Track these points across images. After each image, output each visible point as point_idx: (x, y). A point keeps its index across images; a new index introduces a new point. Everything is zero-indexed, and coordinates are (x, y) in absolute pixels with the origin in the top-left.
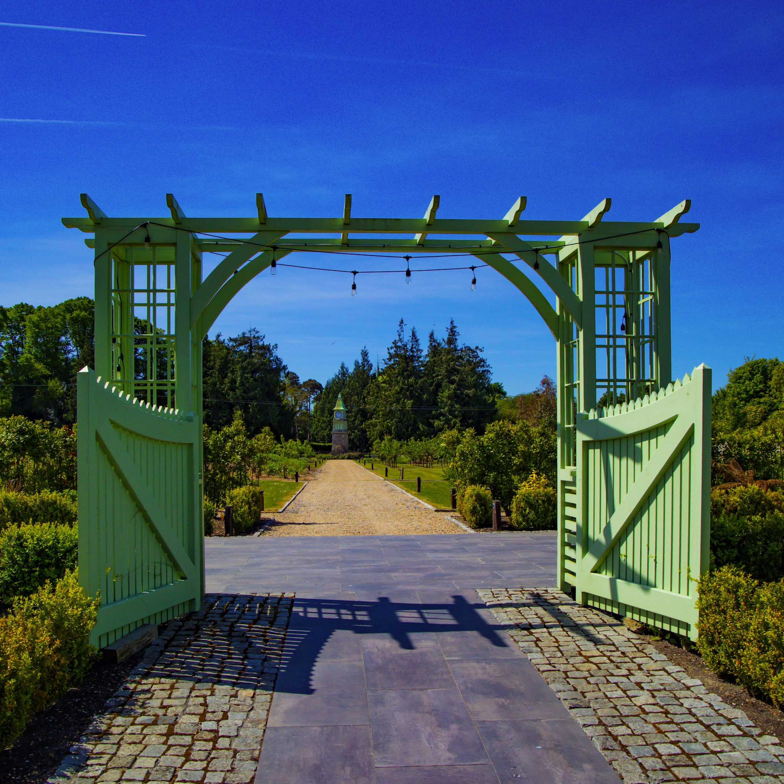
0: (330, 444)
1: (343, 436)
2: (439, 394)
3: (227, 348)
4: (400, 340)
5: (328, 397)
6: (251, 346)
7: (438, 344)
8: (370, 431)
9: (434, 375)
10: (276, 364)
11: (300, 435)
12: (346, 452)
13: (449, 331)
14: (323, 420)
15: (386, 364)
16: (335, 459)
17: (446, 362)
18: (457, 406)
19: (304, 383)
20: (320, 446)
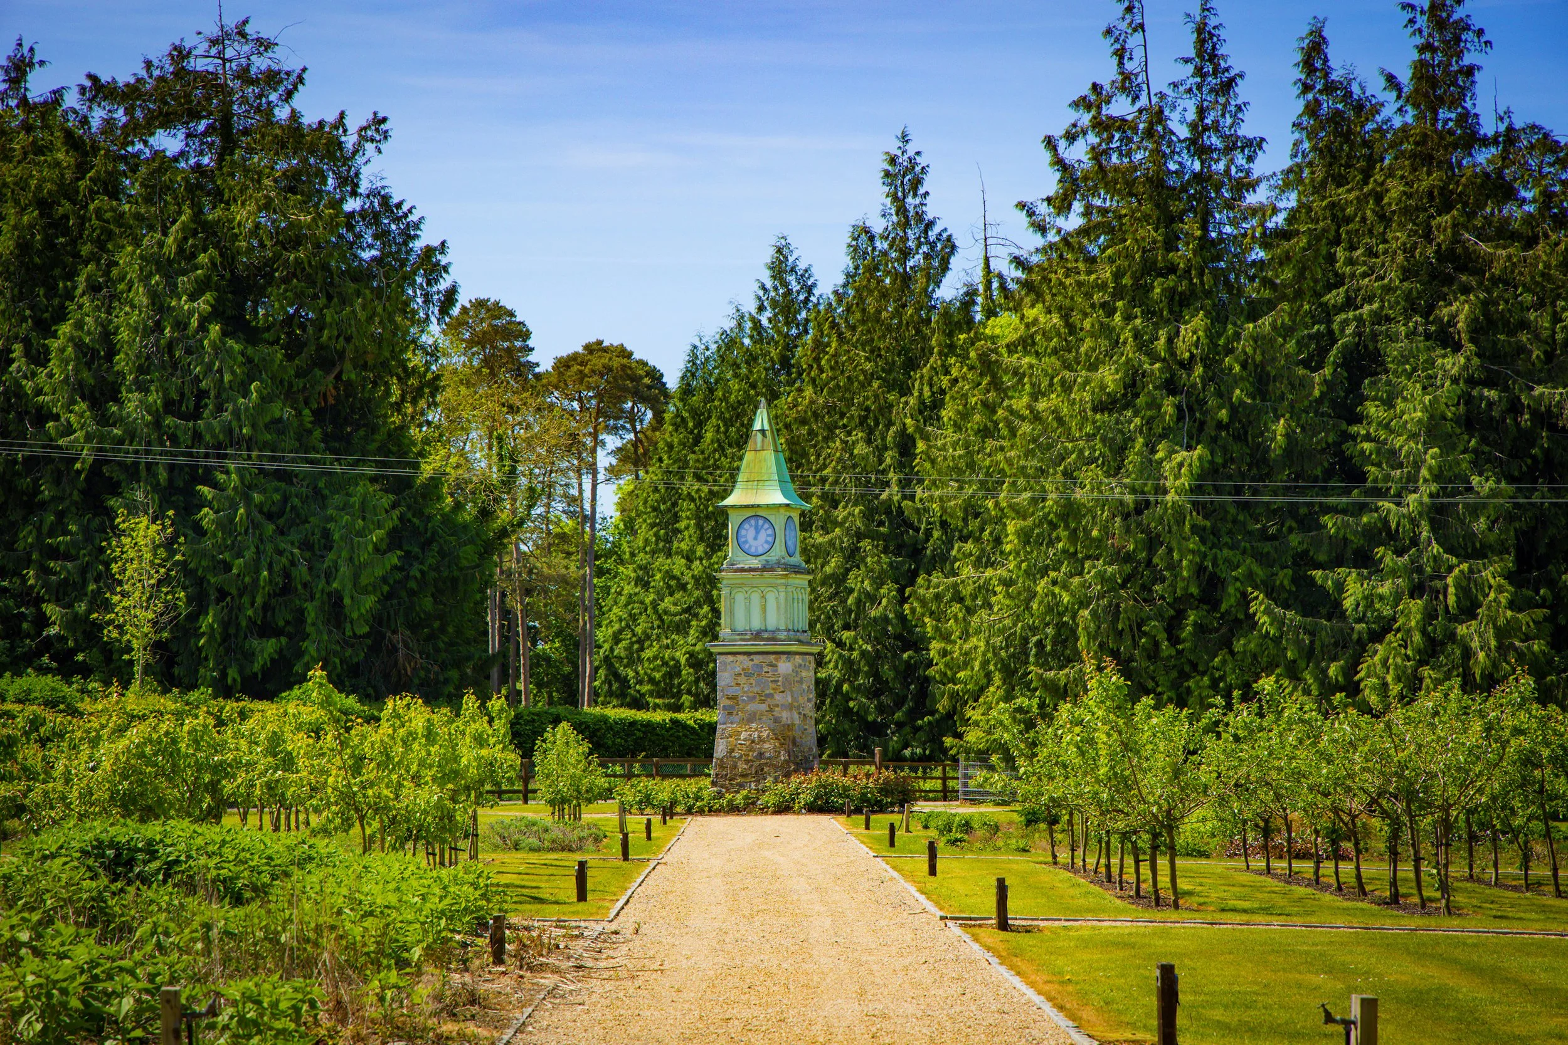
0: (704, 715)
1: (785, 667)
2: (1372, 409)
3: (72, 141)
4: (1128, 84)
5: (698, 439)
6: (224, 127)
7: (1359, 107)
8: (946, 637)
9: (1335, 297)
10: (382, 235)
11: (538, 660)
12: (803, 765)
13: (1422, 21)
14: (669, 575)
15: (1041, 228)
16: (734, 809)
17: (1406, 211)
18: (1483, 484)
19: (563, 364)
20: (649, 726)
